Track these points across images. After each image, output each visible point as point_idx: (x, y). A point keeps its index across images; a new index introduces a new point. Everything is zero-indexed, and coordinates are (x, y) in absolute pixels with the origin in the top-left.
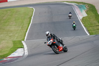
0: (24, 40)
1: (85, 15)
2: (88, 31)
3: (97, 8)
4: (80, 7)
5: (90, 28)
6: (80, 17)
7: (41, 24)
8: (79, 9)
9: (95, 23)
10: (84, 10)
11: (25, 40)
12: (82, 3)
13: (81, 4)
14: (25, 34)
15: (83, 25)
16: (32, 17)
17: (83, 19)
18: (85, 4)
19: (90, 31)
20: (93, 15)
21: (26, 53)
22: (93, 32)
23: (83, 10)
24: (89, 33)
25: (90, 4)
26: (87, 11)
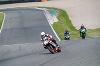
1: (56, 20)
2: (59, 36)
3: (68, 13)
4: (51, 13)
5: (62, 34)
6: (51, 23)
8: (50, 15)
10: (56, 15)
12: (54, 8)
13: (52, 10)
15: (54, 31)
17: (54, 25)
18: (56, 9)
20: (64, 20)
23: (54, 16)
24: (60, 38)
26: (59, 17)
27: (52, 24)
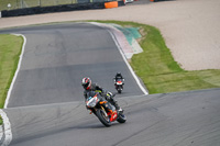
0: (2, 107)
1: (138, 49)
2: (145, 85)
3: (164, 34)
4: (127, 33)
5: (150, 79)
6: (127, 55)
7: (40, 71)
8: (124, 38)
9: (160, 68)
11: (5, 107)
12: (132, 23)
13: (129, 27)
14: (6, 94)
15: (133, 73)
16: (21, 56)
17: (134, 60)
18: (137, 25)
19: (150, 86)
20: (156, 49)
21: (9, 136)
22: (157, 87)
23: (133, 40)
24: (148, 89)
25: (148, 26)
26: (143, 41)
27: (129, 57)
